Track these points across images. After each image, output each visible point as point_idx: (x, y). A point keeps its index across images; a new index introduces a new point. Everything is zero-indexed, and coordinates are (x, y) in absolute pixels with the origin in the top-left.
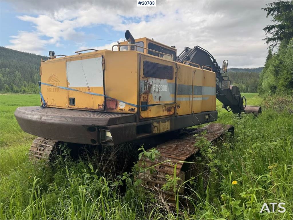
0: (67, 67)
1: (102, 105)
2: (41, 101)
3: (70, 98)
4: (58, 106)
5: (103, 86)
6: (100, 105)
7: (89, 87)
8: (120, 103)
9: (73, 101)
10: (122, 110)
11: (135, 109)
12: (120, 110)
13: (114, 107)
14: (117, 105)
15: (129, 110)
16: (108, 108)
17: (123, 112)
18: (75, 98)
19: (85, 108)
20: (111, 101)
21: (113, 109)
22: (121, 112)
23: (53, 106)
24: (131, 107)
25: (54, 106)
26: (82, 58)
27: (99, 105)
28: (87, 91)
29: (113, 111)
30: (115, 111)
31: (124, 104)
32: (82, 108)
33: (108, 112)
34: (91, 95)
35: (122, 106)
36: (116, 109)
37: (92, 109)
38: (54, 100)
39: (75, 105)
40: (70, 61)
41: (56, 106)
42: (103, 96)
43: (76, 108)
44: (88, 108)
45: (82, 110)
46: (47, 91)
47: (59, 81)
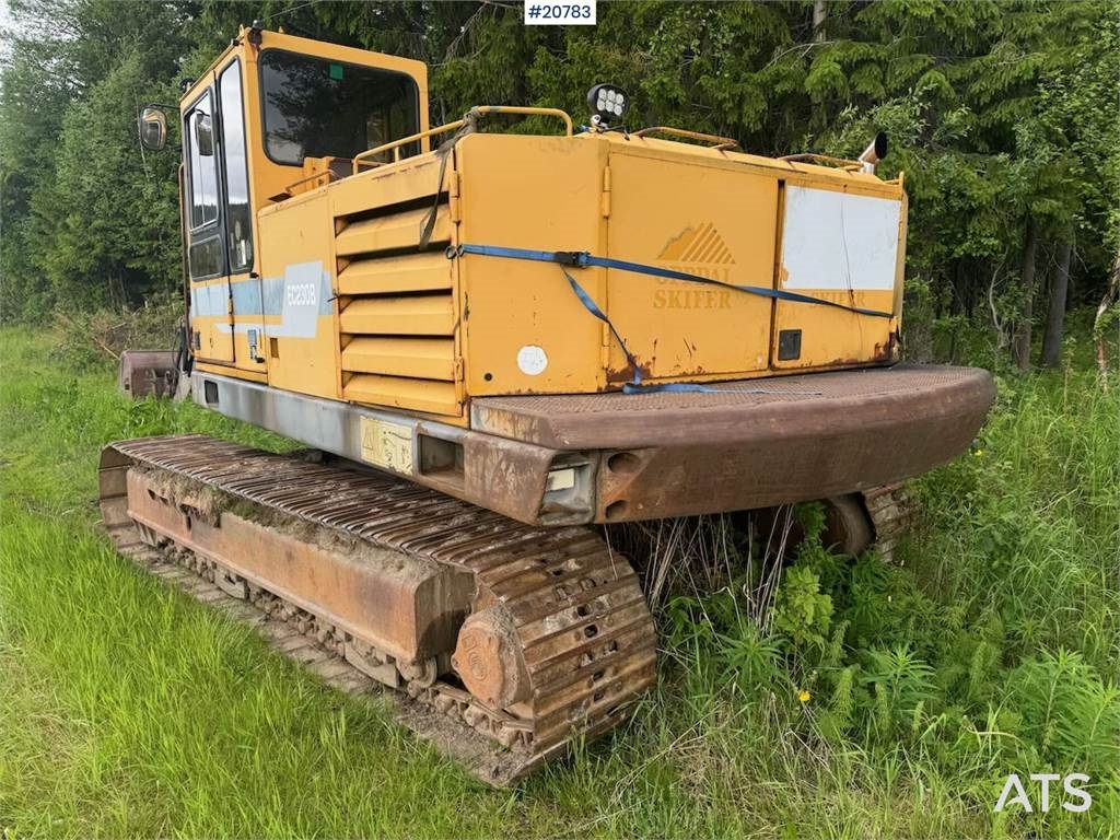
1: (884, 345)
2: (602, 363)
3: (778, 332)
5: (892, 288)
6: (879, 347)
7: (852, 290)
9: (792, 343)
18: (801, 331)
19: (835, 361)
23: (684, 375)
25: (690, 376)
28: (846, 301)
32: (822, 364)
34: (856, 316)
37: (857, 363)
38: (694, 348)
39: (798, 357)
40: (804, 186)
41: (705, 374)
42: (891, 316)
43: (802, 367)
44: (844, 361)
45: (821, 369)
46: (655, 305)
47: (733, 262)
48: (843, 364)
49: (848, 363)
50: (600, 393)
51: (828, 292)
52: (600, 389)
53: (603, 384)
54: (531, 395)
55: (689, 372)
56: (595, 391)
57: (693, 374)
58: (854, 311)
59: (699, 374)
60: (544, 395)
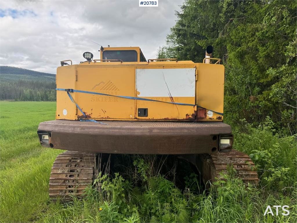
0: (137, 75)
1: (192, 114)
2: (76, 113)
3: (138, 109)
4: (113, 119)
5: (194, 96)
6: (189, 115)
7: (172, 97)
8: (209, 112)
9: (144, 112)
10: (211, 119)
11: (221, 117)
12: (209, 118)
13: (204, 116)
14: (205, 114)
15: (217, 118)
16: (199, 117)
17: (212, 120)
18: (147, 109)
19: (165, 119)
20: (202, 110)
21: (203, 118)
22: (211, 120)
23: (102, 118)
24: (219, 116)
25: (104, 118)
26: (163, 67)
27: (187, 115)
28: (169, 101)
29: (203, 120)
30: (205, 120)
31: (212, 113)
32: (159, 119)
33: (199, 121)
34: (175, 105)
35: (210, 115)
36: (205, 118)
37: (177, 119)
38: (105, 111)
39: (147, 116)
40: (144, 69)
41: (110, 118)
42: (194, 106)
43: (149, 119)
44: (170, 119)
45: (158, 120)
46: (91, 101)
47: (118, 90)
48: (169, 119)
49: (171, 119)
50: (76, 120)
51: (159, 98)
52: (76, 119)
53: (77, 119)
54: (65, 120)
55: (104, 117)
56: (75, 120)
57: (105, 118)
58: (173, 104)
59: (108, 118)
60: (67, 120)
